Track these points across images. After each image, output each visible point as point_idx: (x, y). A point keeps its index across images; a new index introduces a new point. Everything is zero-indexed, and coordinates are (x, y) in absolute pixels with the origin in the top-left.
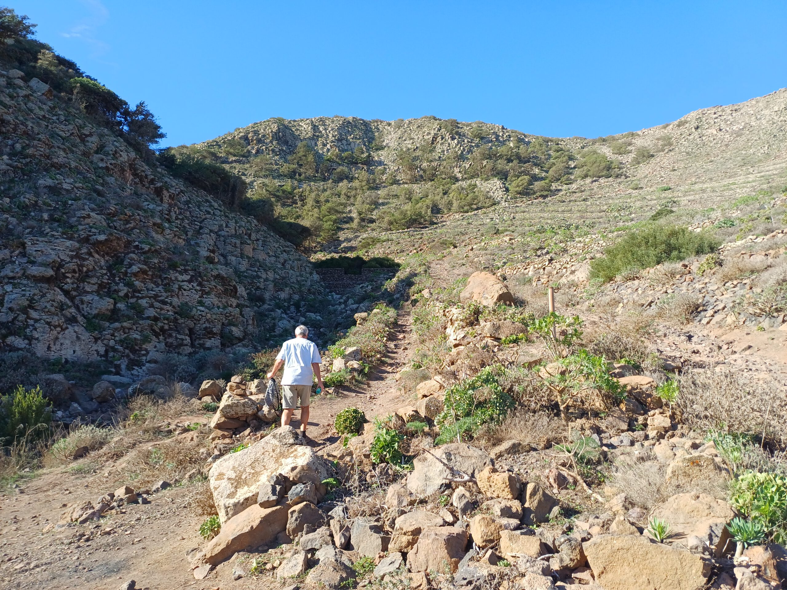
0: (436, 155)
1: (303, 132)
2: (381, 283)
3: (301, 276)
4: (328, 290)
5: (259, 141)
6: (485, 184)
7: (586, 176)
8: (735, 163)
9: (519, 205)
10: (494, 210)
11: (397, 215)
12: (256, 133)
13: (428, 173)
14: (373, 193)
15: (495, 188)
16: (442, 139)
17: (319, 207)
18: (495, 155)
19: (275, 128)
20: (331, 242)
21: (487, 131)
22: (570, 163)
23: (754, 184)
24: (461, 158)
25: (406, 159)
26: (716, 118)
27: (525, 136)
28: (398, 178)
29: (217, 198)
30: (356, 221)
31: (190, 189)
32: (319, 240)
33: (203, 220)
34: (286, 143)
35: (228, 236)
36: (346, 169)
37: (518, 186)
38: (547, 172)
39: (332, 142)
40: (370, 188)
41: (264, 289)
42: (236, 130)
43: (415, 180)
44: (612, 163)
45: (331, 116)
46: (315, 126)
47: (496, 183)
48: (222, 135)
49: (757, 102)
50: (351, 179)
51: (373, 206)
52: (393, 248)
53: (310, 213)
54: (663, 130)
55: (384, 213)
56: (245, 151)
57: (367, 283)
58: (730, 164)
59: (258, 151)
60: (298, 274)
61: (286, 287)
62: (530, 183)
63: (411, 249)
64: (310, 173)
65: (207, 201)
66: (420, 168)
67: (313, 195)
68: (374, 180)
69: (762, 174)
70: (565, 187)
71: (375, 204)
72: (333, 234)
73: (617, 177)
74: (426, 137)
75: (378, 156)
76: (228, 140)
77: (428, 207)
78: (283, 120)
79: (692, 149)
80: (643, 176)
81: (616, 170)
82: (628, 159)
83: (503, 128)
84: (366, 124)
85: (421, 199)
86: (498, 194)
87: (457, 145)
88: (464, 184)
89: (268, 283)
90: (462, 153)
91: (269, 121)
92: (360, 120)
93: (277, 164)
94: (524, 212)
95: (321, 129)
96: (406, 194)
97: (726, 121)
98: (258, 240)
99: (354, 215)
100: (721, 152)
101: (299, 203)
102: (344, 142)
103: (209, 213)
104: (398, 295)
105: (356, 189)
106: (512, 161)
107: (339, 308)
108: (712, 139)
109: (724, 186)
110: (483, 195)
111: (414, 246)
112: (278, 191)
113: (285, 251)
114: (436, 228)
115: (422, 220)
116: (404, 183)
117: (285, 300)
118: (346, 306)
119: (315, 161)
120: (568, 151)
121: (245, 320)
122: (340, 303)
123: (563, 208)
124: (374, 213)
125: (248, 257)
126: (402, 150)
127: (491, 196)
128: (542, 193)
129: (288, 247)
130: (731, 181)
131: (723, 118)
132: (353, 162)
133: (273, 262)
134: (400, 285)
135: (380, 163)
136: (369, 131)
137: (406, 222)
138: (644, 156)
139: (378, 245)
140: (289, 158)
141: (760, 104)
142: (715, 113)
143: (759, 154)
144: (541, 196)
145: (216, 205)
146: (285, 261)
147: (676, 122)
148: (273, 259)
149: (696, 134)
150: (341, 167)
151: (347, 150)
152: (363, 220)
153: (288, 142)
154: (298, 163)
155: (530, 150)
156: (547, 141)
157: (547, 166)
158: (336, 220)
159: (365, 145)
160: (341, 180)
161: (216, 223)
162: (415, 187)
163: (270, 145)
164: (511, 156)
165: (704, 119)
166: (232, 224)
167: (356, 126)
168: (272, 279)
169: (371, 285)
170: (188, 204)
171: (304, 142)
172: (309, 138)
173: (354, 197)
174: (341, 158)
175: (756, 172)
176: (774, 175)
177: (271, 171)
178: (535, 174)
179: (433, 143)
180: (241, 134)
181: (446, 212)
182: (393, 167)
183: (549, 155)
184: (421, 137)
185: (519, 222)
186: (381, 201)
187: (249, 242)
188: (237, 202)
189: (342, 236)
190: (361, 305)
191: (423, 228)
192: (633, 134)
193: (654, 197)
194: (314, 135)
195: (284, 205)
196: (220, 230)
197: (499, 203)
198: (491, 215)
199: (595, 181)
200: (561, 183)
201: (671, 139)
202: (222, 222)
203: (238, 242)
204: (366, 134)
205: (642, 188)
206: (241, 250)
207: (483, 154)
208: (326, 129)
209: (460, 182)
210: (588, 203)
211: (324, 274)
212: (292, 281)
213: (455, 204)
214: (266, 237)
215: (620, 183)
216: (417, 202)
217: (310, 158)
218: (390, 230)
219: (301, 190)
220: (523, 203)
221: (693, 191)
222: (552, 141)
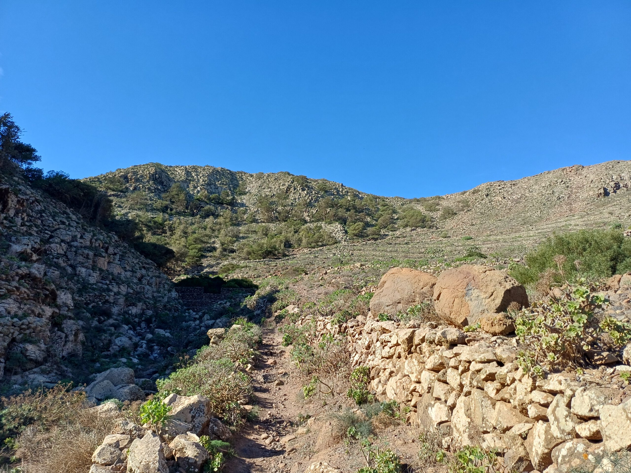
0: (289, 202)
1: (178, 176)
2: (240, 300)
3: (159, 292)
4: (185, 308)
5: (137, 180)
6: (328, 227)
7: (407, 226)
8: (518, 223)
9: (356, 244)
10: (336, 248)
11: (255, 247)
12: (135, 173)
13: (282, 215)
14: (235, 228)
15: (337, 230)
16: (295, 189)
17: (186, 237)
18: (337, 205)
19: (152, 170)
20: (195, 267)
21: (330, 187)
22: (394, 215)
23: (535, 238)
24: (309, 205)
25: (265, 203)
26: (501, 189)
27: (359, 193)
28: (257, 218)
29: (78, 212)
30: (218, 251)
31: (49, 200)
32: (184, 265)
33: (56, 230)
34: (161, 183)
35: (81, 247)
36: (213, 208)
37: (355, 230)
38: (377, 221)
39: (202, 185)
40: (233, 225)
41: (113, 303)
42: (117, 170)
43: (271, 220)
44: (425, 217)
45: (203, 166)
46: (188, 172)
47: (337, 227)
48: (104, 173)
49: (529, 180)
50: (216, 216)
51: (235, 239)
52: (250, 273)
53: (178, 242)
54: (462, 196)
55: (244, 245)
56: (124, 187)
57: (225, 300)
58: (514, 223)
59: (135, 189)
60: (155, 290)
61: (140, 301)
62: (364, 228)
63: (267, 274)
64: (181, 209)
65: (65, 213)
66: (276, 211)
67: (182, 227)
68: (237, 219)
69: (540, 231)
70: (391, 233)
71: (236, 238)
72: (197, 260)
73: (430, 227)
74: (281, 187)
75: (241, 200)
76: (109, 178)
77: (281, 242)
78: (161, 165)
79: (485, 210)
80: (449, 228)
81: (429, 222)
82: (437, 215)
83: (342, 185)
84: (232, 174)
85: (276, 235)
86: (339, 235)
87: (306, 195)
88: (312, 226)
89: (118, 297)
90: (310, 201)
91: (147, 165)
92: (228, 170)
93: (151, 200)
94: (360, 250)
95: (193, 175)
96: (263, 231)
97: (508, 192)
98: (115, 254)
99: (217, 245)
100: (506, 214)
101: (168, 233)
102: (213, 186)
103: (63, 223)
104: (259, 312)
105: (220, 224)
106: (350, 210)
107: (193, 324)
108: (498, 204)
109: (513, 238)
110: (327, 235)
111: (269, 272)
112: (150, 222)
113: (144, 267)
114: (288, 259)
115: (276, 252)
116: (262, 222)
117: (136, 316)
118: (201, 322)
119: (186, 200)
120: (392, 206)
121: (63, 335)
122: (195, 319)
123: (391, 249)
124: (235, 244)
125: (101, 270)
126: (261, 196)
127: (333, 237)
128: (374, 236)
129: (148, 264)
130: (517, 235)
131: (505, 189)
132: (219, 203)
133: (128, 276)
134: (261, 301)
135: (243, 205)
136: (234, 180)
137: (263, 253)
138: (449, 214)
139: (237, 270)
140: (163, 195)
141: (531, 182)
142: (499, 186)
143: (535, 217)
144: (373, 239)
145: (74, 217)
146: (143, 276)
147: (472, 191)
148: (129, 274)
149: (487, 200)
150: (208, 206)
151: (214, 193)
152: (225, 250)
153: (163, 183)
154: (171, 200)
155: (363, 203)
156: (376, 198)
157: (376, 216)
158: (201, 248)
159: (230, 190)
160: (207, 216)
161: (70, 233)
162: (271, 225)
163: (147, 184)
164: (349, 207)
165: (492, 189)
166: (88, 236)
167: (223, 175)
168: (124, 293)
169: (229, 302)
170: (41, 213)
171: (178, 184)
172: (182, 181)
173: (219, 230)
174: (209, 199)
175: (534, 229)
176: (548, 232)
177: (146, 205)
178: (368, 221)
179: (287, 192)
180: (122, 174)
181: (296, 247)
182: (253, 209)
183: (378, 208)
184: (277, 187)
185: (356, 258)
186: (241, 235)
187: (104, 254)
188: (99, 217)
189: (205, 262)
190: (218, 321)
191: (276, 259)
192: (439, 198)
193: (460, 244)
194: (187, 179)
195: (154, 234)
196: (73, 241)
197: (340, 242)
198: (333, 251)
199: (414, 230)
200: (388, 229)
201: (469, 202)
202: (77, 233)
203: (91, 254)
204: (232, 182)
205: (450, 237)
206: (94, 262)
207: (327, 203)
208: (197, 175)
209: (308, 224)
210: (410, 246)
211: (183, 292)
212: (147, 296)
213: (304, 241)
214: (126, 253)
215: (433, 232)
216: (273, 237)
217: (182, 197)
218: (248, 259)
219: (171, 222)
220: (359, 243)
221: (490, 241)
222: (379, 198)
